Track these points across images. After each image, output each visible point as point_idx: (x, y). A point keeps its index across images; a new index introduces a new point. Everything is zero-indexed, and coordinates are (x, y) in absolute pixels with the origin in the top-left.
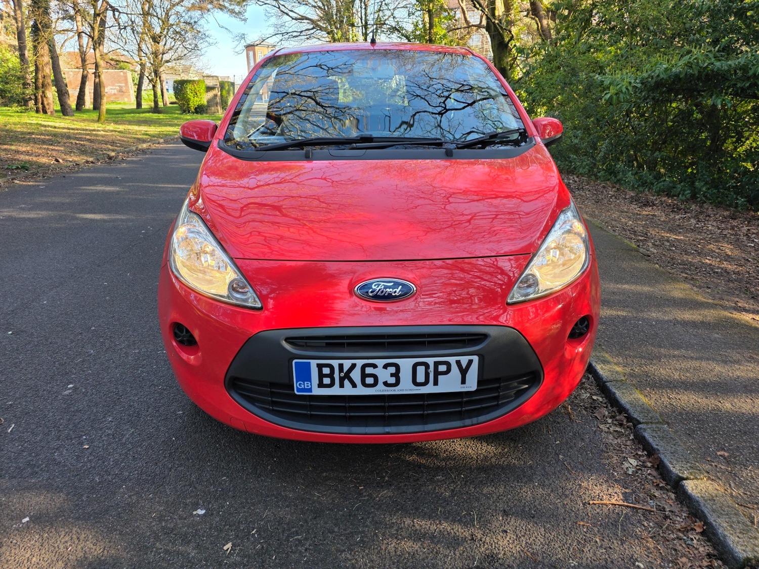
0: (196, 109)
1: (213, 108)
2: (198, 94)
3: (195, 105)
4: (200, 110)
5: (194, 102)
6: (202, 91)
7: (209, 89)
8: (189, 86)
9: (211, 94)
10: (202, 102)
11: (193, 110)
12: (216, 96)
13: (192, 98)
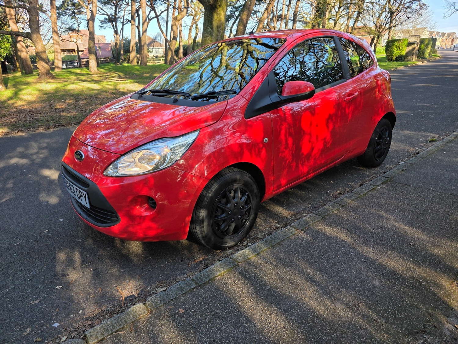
0: (396, 58)
1: (409, 57)
2: (401, 49)
3: (396, 56)
4: (400, 58)
5: (397, 53)
6: (404, 46)
7: (410, 44)
8: (396, 43)
9: (410, 48)
10: (402, 54)
11: (394, 59)
12: (414, 49)
13: (396, 51)
